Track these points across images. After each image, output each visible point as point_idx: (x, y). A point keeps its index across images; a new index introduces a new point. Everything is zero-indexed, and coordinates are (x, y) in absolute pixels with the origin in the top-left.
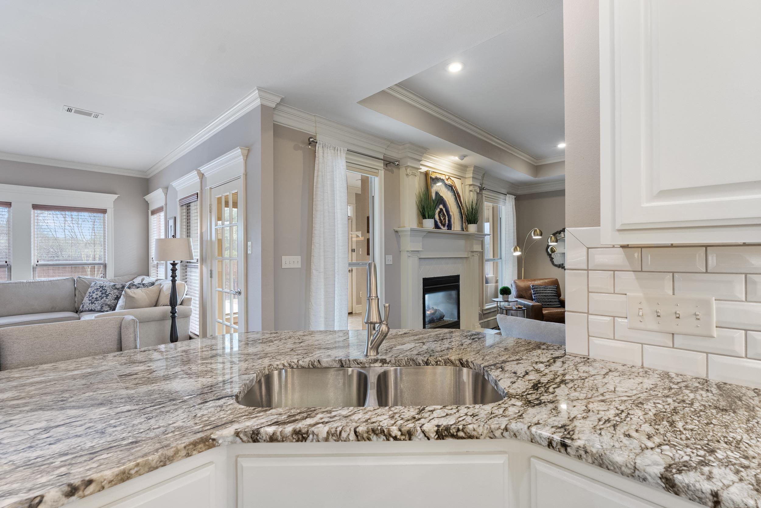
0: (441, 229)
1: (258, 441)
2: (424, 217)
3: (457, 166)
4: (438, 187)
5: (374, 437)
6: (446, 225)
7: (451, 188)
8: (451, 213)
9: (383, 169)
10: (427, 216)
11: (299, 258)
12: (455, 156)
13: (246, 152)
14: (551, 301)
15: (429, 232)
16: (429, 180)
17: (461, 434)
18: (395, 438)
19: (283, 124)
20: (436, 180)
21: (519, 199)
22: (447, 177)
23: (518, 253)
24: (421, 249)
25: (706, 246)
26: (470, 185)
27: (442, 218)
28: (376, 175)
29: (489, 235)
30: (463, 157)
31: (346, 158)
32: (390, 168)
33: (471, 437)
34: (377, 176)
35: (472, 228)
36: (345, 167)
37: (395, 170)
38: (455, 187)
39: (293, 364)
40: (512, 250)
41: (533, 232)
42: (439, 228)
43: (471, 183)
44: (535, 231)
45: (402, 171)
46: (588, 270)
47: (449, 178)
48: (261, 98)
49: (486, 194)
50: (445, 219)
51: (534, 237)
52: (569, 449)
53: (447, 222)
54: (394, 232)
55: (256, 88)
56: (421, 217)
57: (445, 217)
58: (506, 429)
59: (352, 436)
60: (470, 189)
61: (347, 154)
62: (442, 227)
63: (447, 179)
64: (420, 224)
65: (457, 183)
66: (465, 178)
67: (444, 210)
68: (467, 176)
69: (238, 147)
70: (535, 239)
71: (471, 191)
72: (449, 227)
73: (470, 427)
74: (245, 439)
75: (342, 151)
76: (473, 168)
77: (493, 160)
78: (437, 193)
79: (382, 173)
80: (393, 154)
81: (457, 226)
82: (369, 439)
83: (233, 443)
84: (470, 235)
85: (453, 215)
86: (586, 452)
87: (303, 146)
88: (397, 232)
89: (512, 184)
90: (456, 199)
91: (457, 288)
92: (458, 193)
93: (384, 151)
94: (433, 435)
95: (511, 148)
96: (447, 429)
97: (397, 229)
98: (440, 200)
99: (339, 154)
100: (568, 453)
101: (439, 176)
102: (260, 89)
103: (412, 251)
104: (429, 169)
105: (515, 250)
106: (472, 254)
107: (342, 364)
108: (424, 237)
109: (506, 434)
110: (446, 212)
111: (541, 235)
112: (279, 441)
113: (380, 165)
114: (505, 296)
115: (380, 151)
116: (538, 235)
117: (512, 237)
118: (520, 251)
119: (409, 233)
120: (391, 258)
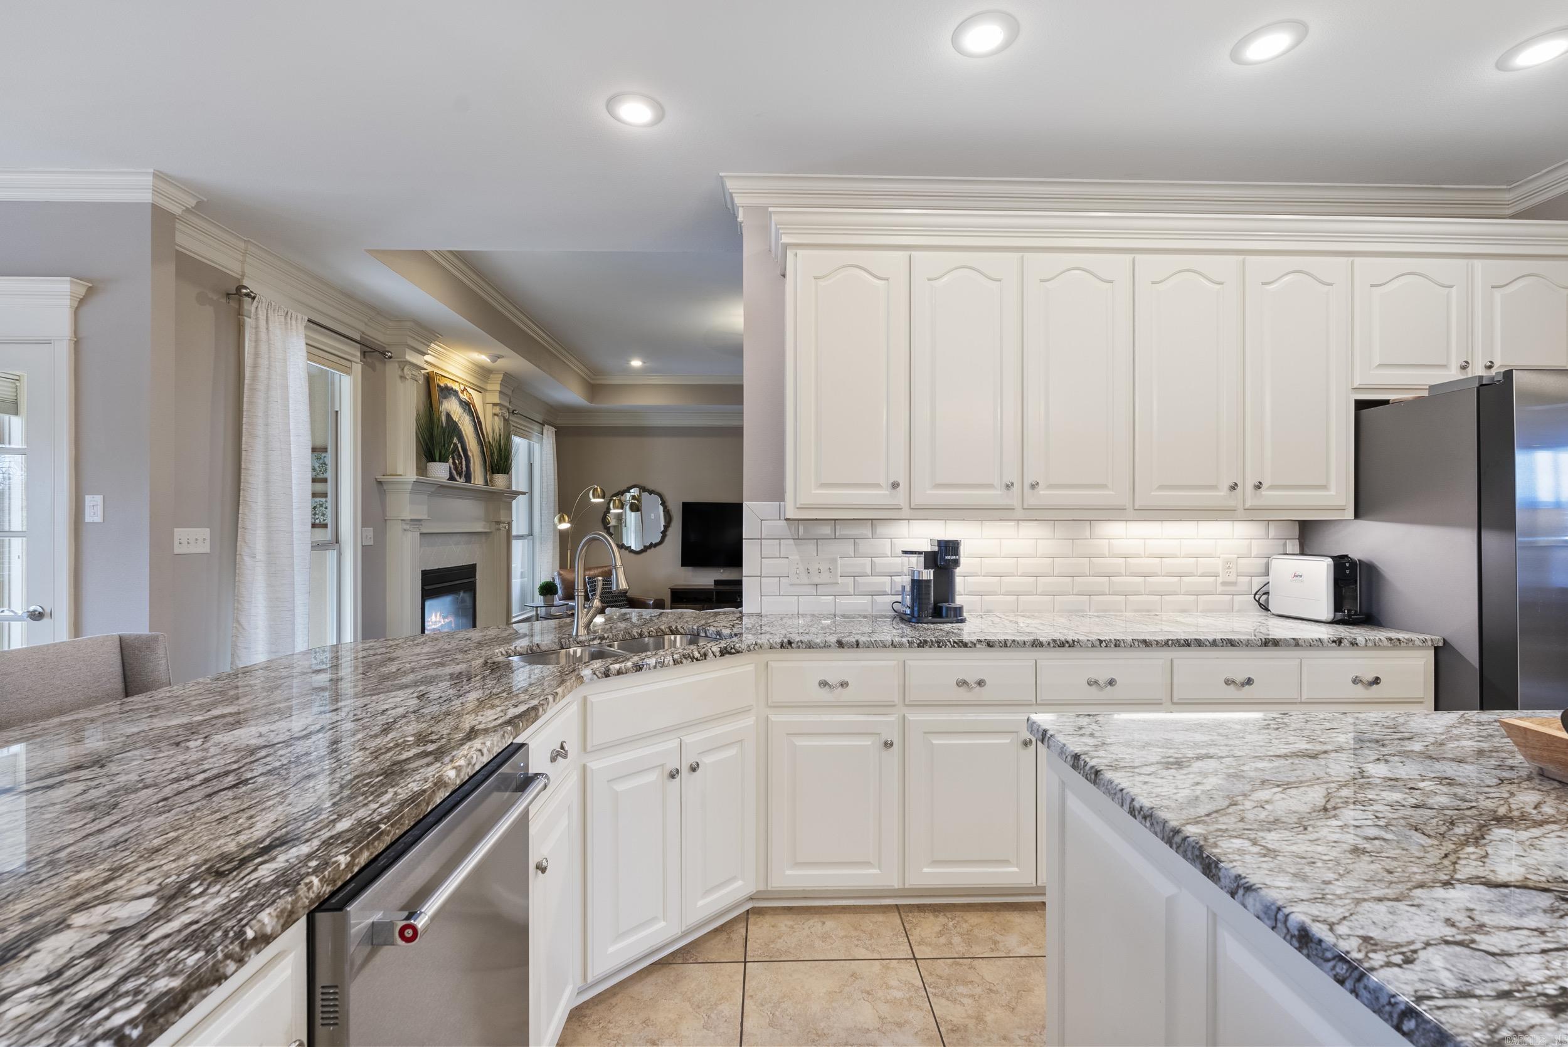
0: (456, 481)
1: (609, 676)
2: (432, 459)
3: (477, 369)
4: (452, 407)
5: (684, 661)
6: (464, 473)
7: (467, 406)
8: (470, 454)
9: (359, 361)
10: (437, 459)
11: (205, 533)
12: (480, 352)
13: (82, 291)
14: (616, 601)
15: (442, 486)
16: (435, 392)
17: (733, 651)
18: (697, 660)
19: (190, 251)
20: (447, 392)
21: (563, 435)
22: (462, 387)
23: (565, 526)
24: (425, 517)
25: (835, 520)
26: (495, 405)
27: (457, 461)
28: (348, 371)
29: (524, 493)
30: (496, 358)
31: (307, 337)
32: (369, 360)
33: (738, 652)
34: (349, 374)
35: (500, 480)
36: (305, 354)
37: (378, 365)
38: (474, 406)
39: (510, 651)
40: (556, 520)
41: (591, 492)
42: (455, 480)
43: (497, 401)
44: (595, 490)
45: (392, 369)
46: (761, 539)
47: (465, 389)
48: (156, 191)
49: (515, 422)
50: (461, 463)
51: (593, 500)
52: (793, 645)
53: (464, 469)
54: (375, 482)
55: (152, 170)
56: (424, 459)
57: (461, 460)
58: (756, 644)
59: (671, 663)
60: (494, 411)
61: (306, 327)
62: (457, 478)
63: (462, 392)
64: (422, 470)
65: (476, 398)
66: (486, 390)
67: (459, 445)
68: (489, 387)
69: (68, 278)
70: (593, 503)
71: (495, 415)
72: (468, 479)
73: (737, 645)
74: (600, 675)
75: (299, 321)
76: (502, 376)
77: (539, 367)
78: (448, 416)
79: (358, 368)
80: (379, 336)
81: (478, 479)
82: (682, 663)
83: (592, 680)
84: (495, 493)
85: (473, 455)
86: (802, 643)
87: (215, 298)
88: (380, 483)
89: (552, 407)
90: (475, 427)
91: (471, 588)
92: (478, 418)
93: (362, 327)
94: (718, 654)
95: (563, 351)
96: (725, 648)
97: (380, 478)
98: (453, 428)
99: (294, 327)
100: (792, 648)
101: (450, 384)
102: (158, 175)
103: (411, 520)
104: (436, 371)
105: (561, 520)
106: (497, 526)
107: (562, 645)
108: (432, 494)
109: (756, 647)
110: (462, 449)
111: (603, 497)
112: (623, 674)
113: (355, 352)
114: (549, 596)
115: (356, 326)
116: (599, 497)
117: (552, 498)
118: (569, 522)
119: (410, 487)
120: (372, 534)
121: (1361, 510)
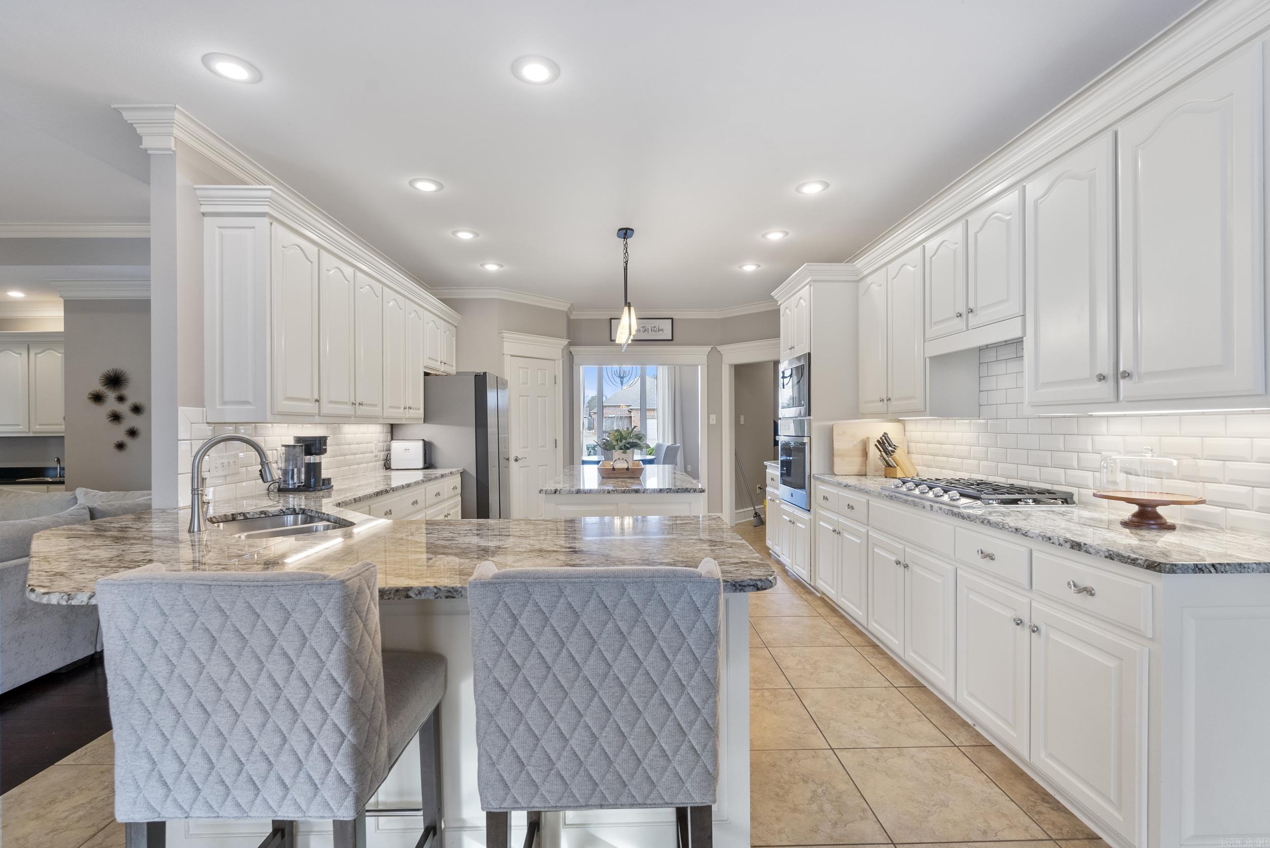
46: (191, 440)
121: (426, 419)
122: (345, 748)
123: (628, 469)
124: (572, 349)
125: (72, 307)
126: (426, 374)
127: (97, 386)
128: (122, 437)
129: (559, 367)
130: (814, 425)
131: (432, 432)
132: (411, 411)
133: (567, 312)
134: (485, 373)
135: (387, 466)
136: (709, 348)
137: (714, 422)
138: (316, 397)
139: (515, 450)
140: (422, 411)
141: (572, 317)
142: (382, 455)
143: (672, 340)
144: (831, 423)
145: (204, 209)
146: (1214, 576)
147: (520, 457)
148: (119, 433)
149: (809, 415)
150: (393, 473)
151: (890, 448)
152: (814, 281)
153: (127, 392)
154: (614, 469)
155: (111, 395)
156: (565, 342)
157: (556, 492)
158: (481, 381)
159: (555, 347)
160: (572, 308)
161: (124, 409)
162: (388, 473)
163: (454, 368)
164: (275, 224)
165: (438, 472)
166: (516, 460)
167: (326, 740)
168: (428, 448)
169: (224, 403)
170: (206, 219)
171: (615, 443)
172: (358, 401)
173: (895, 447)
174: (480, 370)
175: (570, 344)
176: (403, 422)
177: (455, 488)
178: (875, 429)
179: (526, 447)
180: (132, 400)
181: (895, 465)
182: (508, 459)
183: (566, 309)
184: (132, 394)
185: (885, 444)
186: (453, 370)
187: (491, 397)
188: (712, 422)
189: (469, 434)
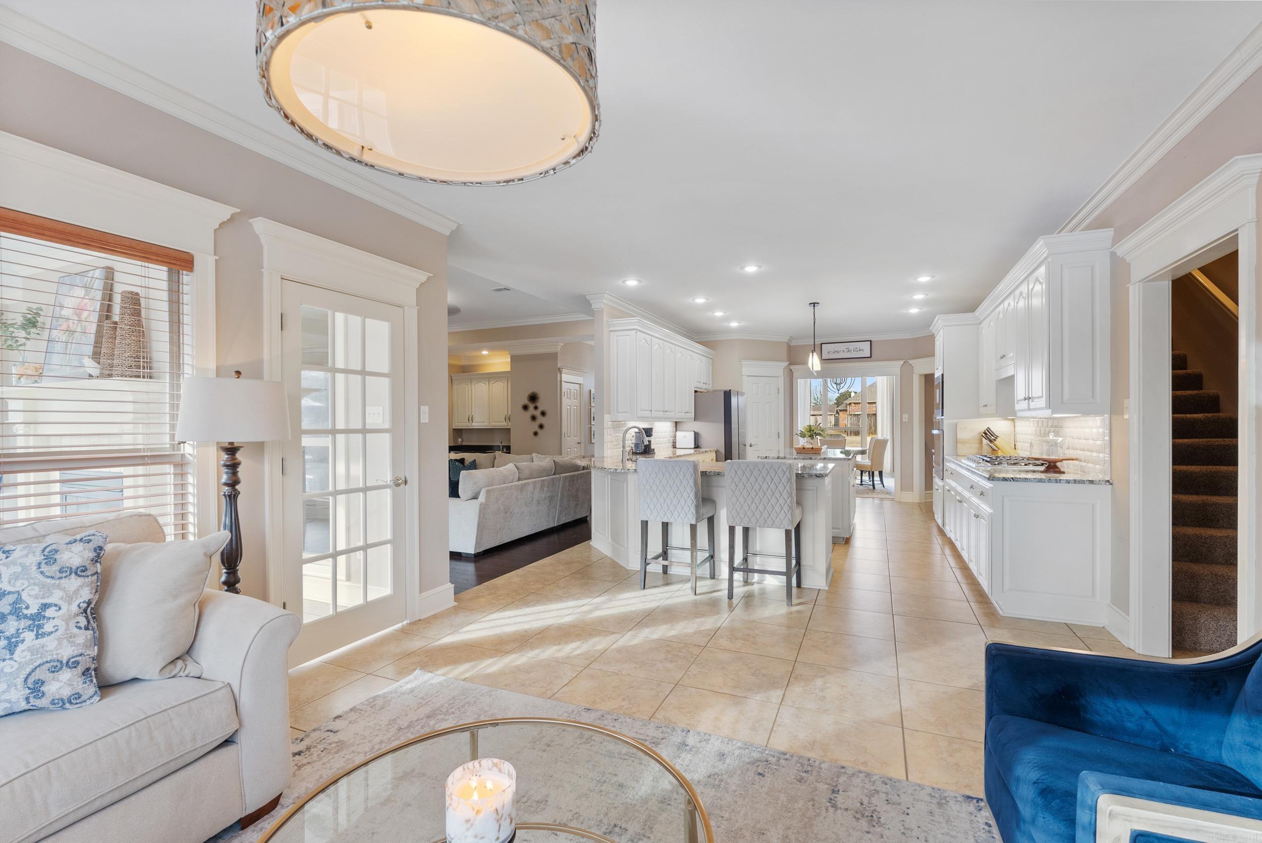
121: (696, 418)
122: (693, 505)
123: (812, 448)
124: (792, 367)
125: (515, 359)
126: (696, 392)
127: (525, 401)
128: (536, 429)
129: (781, 382)
130: (945, 422)
131: (699, 426)
132: (667, 413)
133: (787, 343)
134: (730, 390)
135: (674, 447)
136: (902, 362)
137: (907, 420)
138: (650, 409)
139: (749, 440)
140: (693, 414)
141: (792, 344)
142: (671, 440)
143: (871, 357)
144: (955, 421)
145: (611, 329)
146: (1012, 482)
147: (753, 444)
148: (535, 426)
149: (942, 415)
150: (678, 450)
151: (993, 438)
152: (945, 326)
153: (539, 404)
154: (804, 448)
155: (531, 406)
156: (786, 364)
157: (766, 457)
158: (727, 395)
159: (778, 368)
160: (790, 340)
161: (537, 413)
162: (674, 449)
163: (711, 386)
164: (638, 332)
165: (701, 450)
166: (751, 446)
167: (689, 502)
168: (697, 436)
169: (618, 413)
170: (611, 333)
171: (806, 433)
172: (666, 409)
173: (997, 437)
174: (727, 389)
175: (790, 364)
176: (684, 420)
177: (712, 460)
178: (981, 425)
179: (757, 437)
180: (540, 409)
181: (997, 449)
182: (745, 445)
183: (786, 341)
184: (542, 405)
185: (988, 435)
186: (710, 387)
187: (734, 400)
188: (904, 420)
189: (721, 427)
